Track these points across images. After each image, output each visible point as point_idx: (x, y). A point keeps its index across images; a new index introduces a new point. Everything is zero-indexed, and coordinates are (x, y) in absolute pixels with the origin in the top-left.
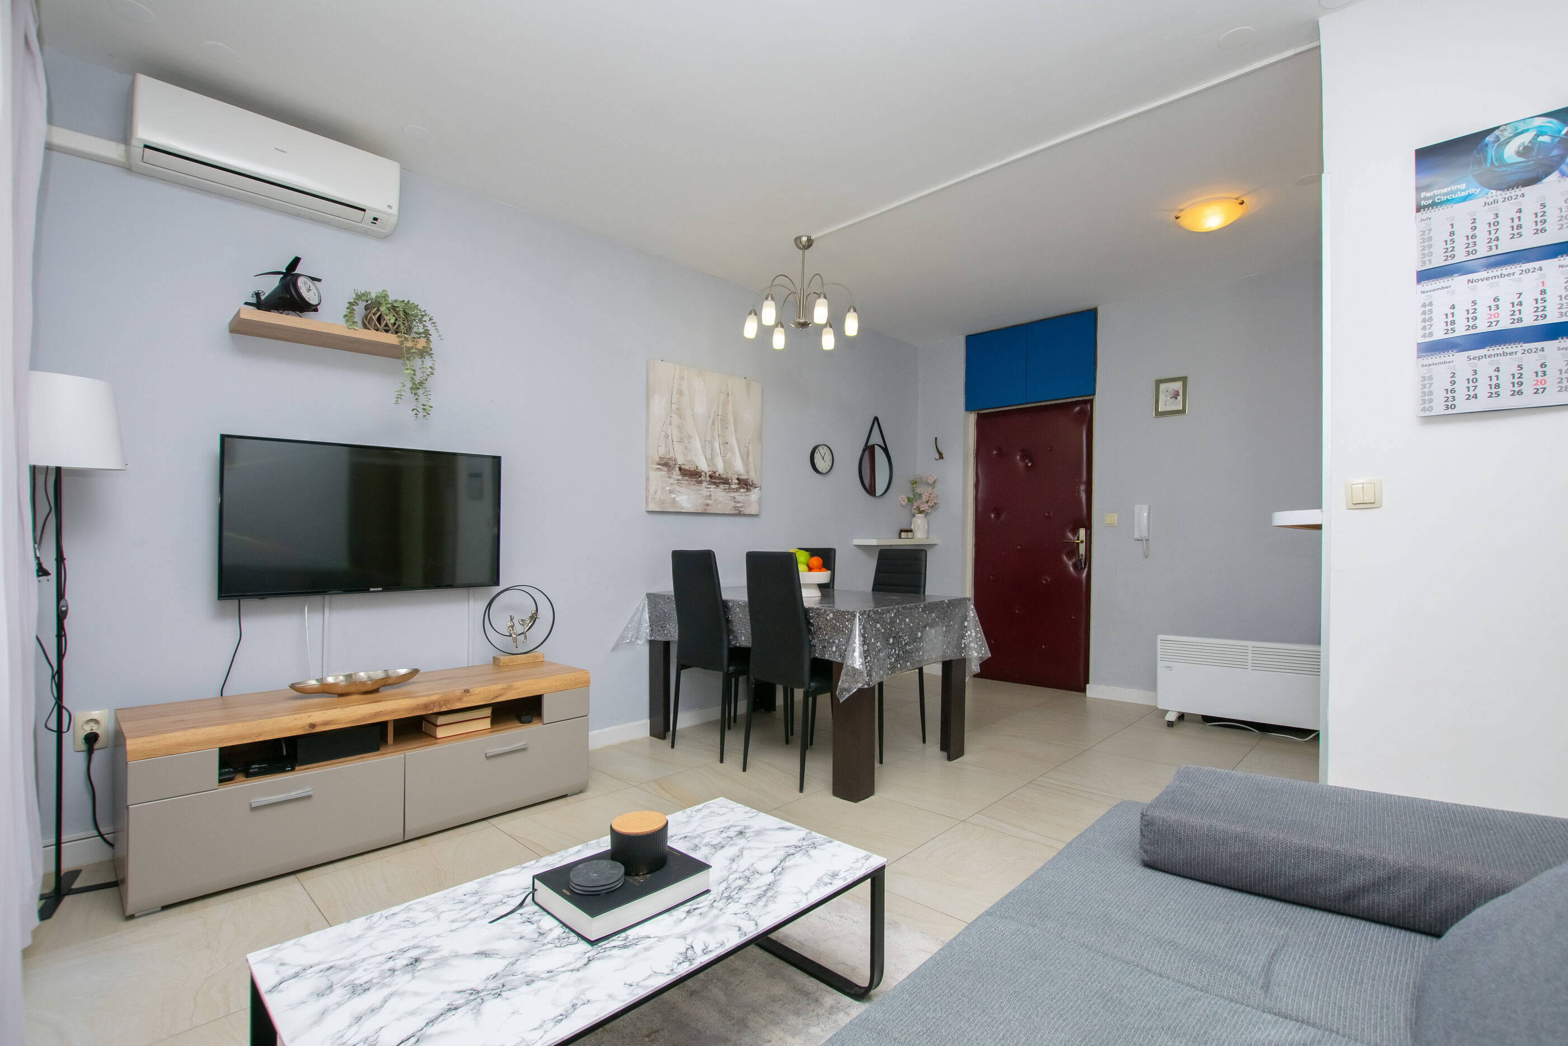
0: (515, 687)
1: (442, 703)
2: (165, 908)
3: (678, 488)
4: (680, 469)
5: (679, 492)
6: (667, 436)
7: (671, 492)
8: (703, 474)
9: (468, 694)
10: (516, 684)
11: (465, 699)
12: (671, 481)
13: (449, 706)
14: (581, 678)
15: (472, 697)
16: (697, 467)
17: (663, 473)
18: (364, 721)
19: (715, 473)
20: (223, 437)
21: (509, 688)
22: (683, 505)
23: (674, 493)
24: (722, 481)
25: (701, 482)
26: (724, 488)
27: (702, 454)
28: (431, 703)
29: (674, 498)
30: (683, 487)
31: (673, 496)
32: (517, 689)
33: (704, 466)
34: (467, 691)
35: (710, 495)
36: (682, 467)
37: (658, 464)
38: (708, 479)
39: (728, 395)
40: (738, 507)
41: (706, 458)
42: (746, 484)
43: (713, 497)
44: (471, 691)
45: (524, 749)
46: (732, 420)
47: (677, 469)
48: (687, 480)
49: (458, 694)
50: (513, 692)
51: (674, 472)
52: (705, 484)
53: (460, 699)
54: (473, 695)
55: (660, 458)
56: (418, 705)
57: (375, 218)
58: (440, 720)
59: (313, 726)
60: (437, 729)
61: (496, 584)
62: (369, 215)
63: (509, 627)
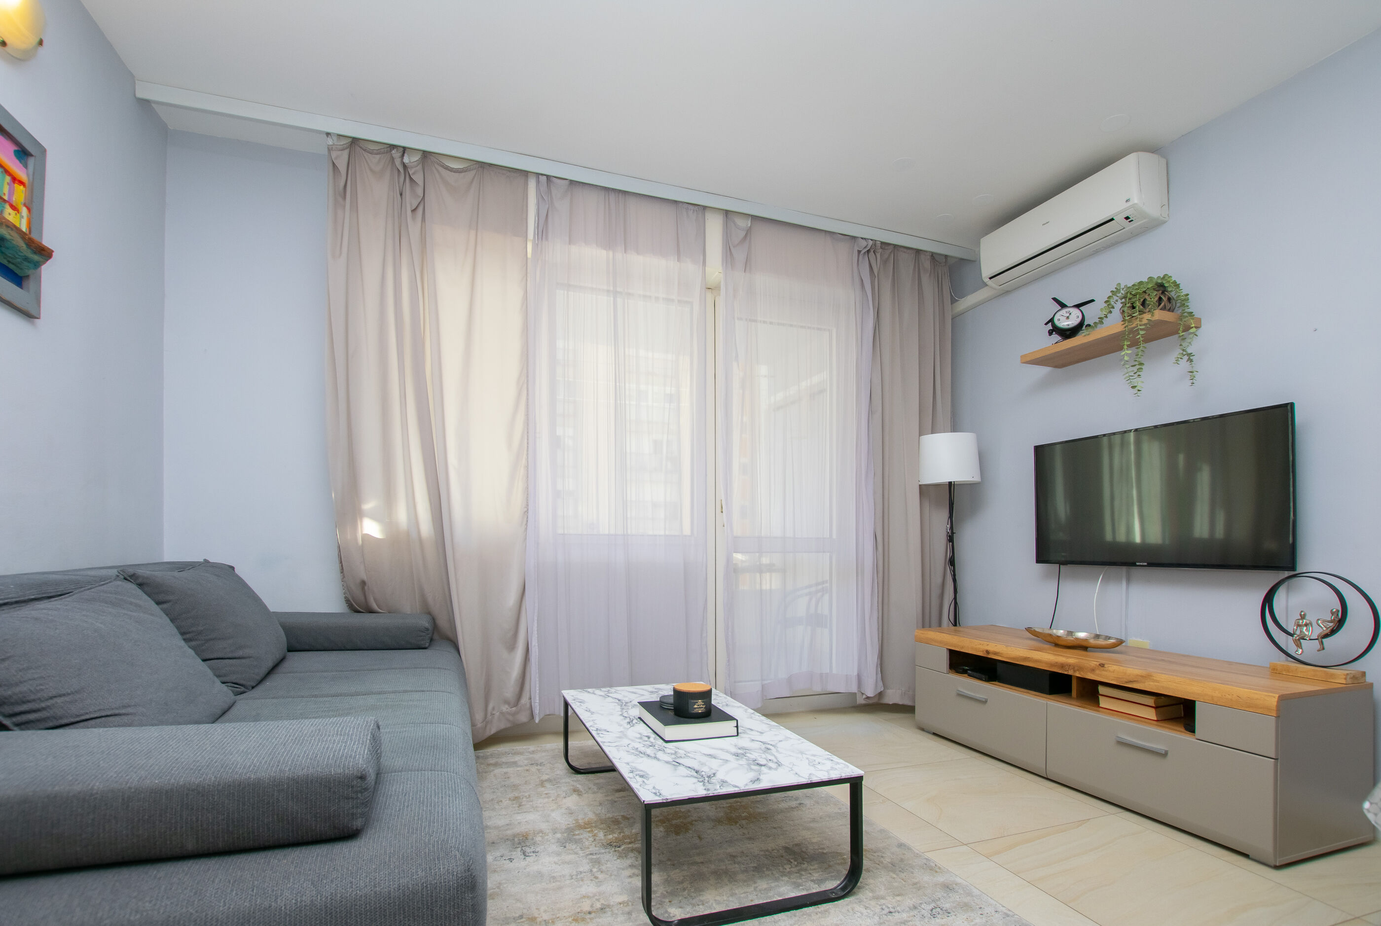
0: (1155, 678)
1: (1076, 668)
2: (934, 734)
9: (1102, 668)
11: (1097, 672)
13: (1082, 673)
14: (1257, 699)
15: (1104, 673)
18: (1018, 661)
20: (1036, 447)
21: (1148, 677)
28: (1067, 665)
34: (1102, 665)
44: (1106, 666)
45: (1165, 755)
49: (1093, 665)
50: (1152, 683)
53: (1093, 670)
54: (1106, 671)
56: (1057, 663)
57: (1127, 218)
58: (1102, 690)
59: (988, 652)
60: (1100, 697)
61: (1293, 568)
62: (1119, 219)
63: (1299, 625)
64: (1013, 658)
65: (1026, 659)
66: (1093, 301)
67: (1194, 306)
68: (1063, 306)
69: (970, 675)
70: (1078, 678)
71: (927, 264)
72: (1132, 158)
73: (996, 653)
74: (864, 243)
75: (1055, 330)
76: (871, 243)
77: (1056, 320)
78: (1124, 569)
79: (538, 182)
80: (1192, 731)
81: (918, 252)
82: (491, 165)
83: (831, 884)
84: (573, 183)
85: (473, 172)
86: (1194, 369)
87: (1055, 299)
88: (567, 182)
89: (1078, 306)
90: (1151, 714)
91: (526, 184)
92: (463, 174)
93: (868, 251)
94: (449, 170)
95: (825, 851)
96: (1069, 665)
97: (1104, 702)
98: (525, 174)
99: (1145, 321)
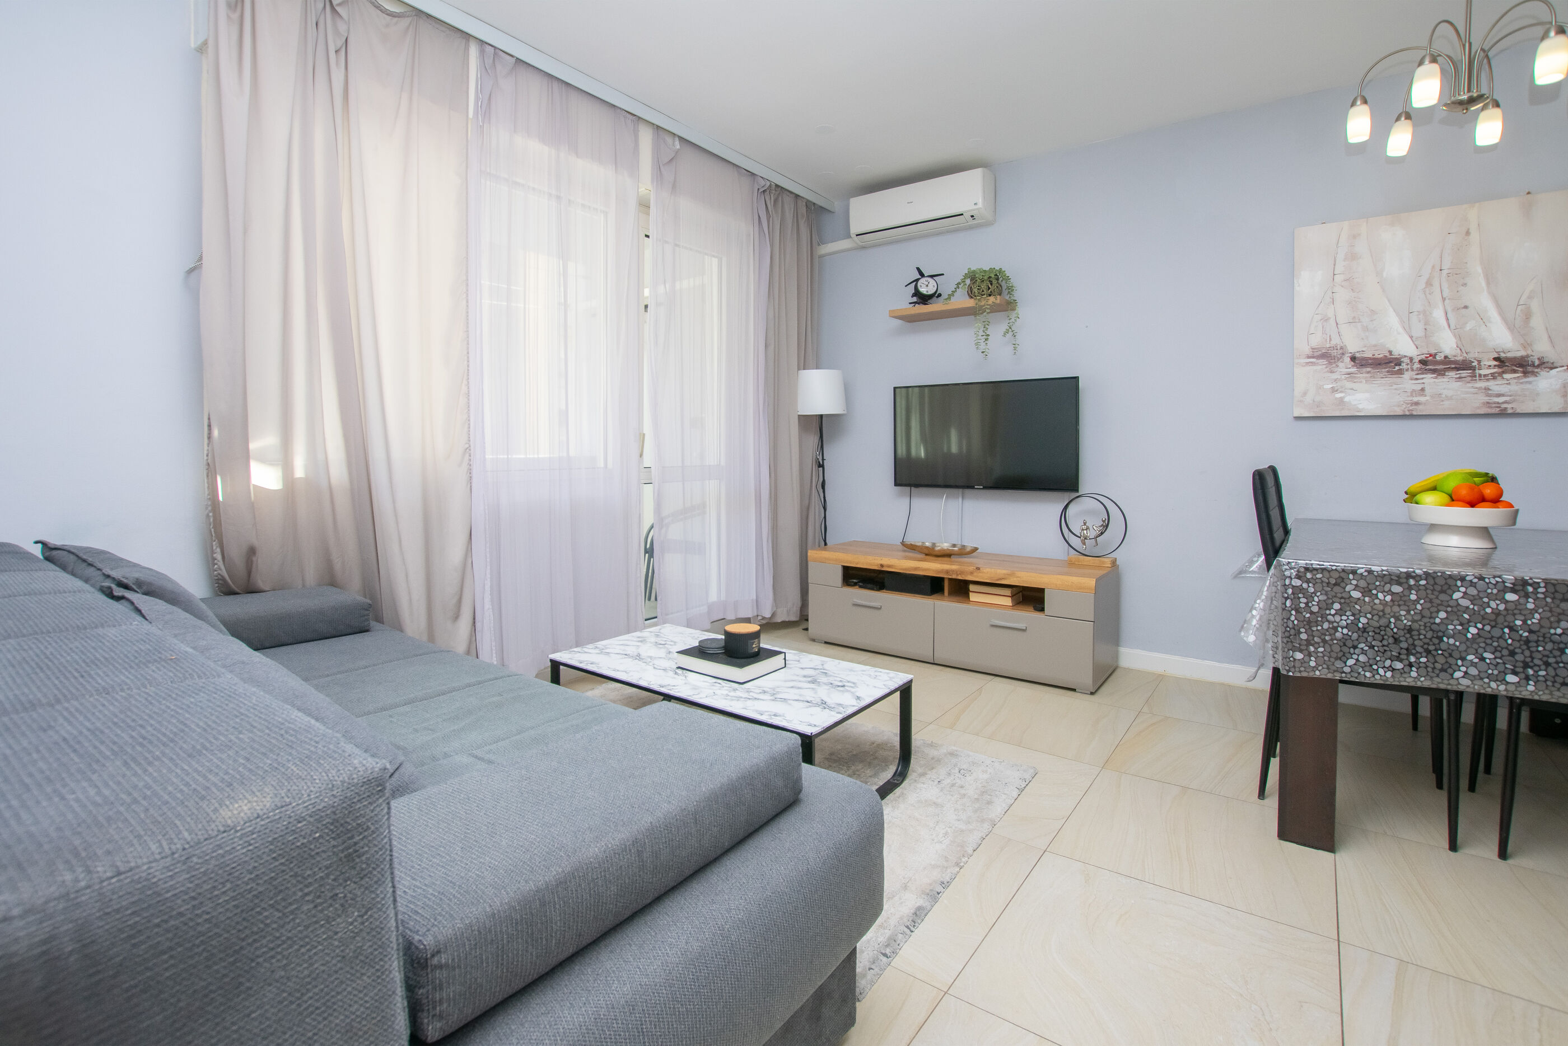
1: (959, 572)
2: (826, 643)
3: (1349, 385)
4: (1353, 359)
5: (1352, 389)
6: (1326, 319)
7: (1334, 390)
8: (1406, 360)
9: (977, 571)
10: (1019, 574)
11: (975, 574)
12: (1334, 376)
13: (963, 576)
15: (981, 574)
16: (1390, 352)
17: (1319, 368)
19: (1434, 356)
20: (895, 388)
21: (1012, 575)
22: (1360, 407)
23: (1341, 392)
24: (1453, 366)
25: (1400, 372)
26: (1458, 376)
27: (1401, 330)
28: (951, 571)
29: (1341, 399)
30: (1361, 382)
31: (1338, 395)
32: (1018, 577)
33: (1405, 347)
34: (978, 569)
35: (1423, 390)
36: (1357, 355)
37: (1309, 357)
38: (1417, 365)
39: (1468, 233)
40: (1498, 403)
41: (1411, 337)
42: (1521, 365)
43: (1427, 391)
44: (982, 569)
45: (1024, 630)
46: (1479, 270)
47: (1347, 360)
48: (1368, 372)
49: (971, 570)
51: (1341, 364)
52: (1407, 375)
53: (972, 573)
54: (983, 573)
55: (1313, 349)
56: (942, 569)
57: (972, 216)
58: (972, 587)
59: (882, 566)
60: (971, 594)
61: (1077, 491)
62: (967, 216)
63: (1083, 530)
64: (905, 569)
65: (916, 569)
66: (943, 274)
67: (1017, 295)
68: (922, 275)
69: (861, 587)
70: (950, 580)
71: (803, 210)
72: (980, 170)
73: (889, 566)
74: (762, 182)
75: (917, 293)
76: (768, 184)
77: (919, 284)
78: (961, 490)
79: (482, 52)
80: (1042, 610)
81: (797, 196)
82: (429, 16)
83: (887, 775)
84: (519, 61)
85: (409, 20)
86: (1017, 342)
87: (918, 269)
88: (514, 60)
89: (932, 276)
90: (1008, 602)
91: (467, 49)
92: (396, 19)
93: (764, 191)
94: (381, 10)
95: (854, 753)
96: (953, 571)
97: (973, 597)
98: (466, 36)
99: (990, 302)
